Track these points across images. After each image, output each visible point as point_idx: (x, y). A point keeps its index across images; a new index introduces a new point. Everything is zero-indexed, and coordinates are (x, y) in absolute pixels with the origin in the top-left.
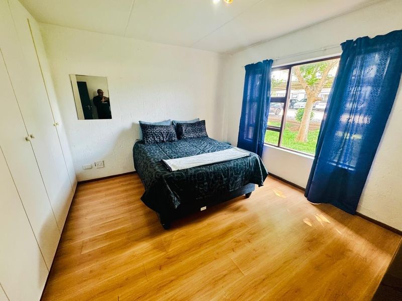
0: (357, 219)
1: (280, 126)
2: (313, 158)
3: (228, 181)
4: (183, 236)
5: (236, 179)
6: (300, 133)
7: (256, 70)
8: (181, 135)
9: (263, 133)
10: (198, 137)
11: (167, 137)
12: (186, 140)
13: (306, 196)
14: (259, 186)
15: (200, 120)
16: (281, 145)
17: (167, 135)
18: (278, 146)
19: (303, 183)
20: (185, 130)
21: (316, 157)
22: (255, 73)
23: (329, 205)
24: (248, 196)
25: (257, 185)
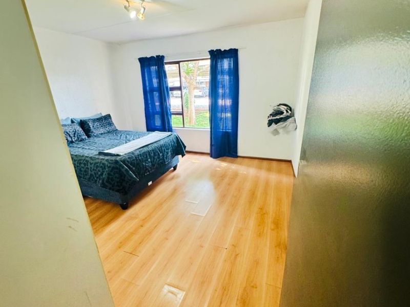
0: (239, 159)
1: (181, 111)
2: (209, 130)
3: (163, 155)
4: (143, 206)
5: (167, 153)
6: (190, 118)
7: (151, 63)
8: (90, 132)
9: (170, 118)
10: (109, 132)
11: (74, 136)
12: (97, 136)
13: (211, 156)
14: (182, 157)
15: (103, 115)
16: (185, 126)
17: (74, 134)
18: (184, 127)
19: (207, 149)
20: (93, 127)
21: (211, 128)
22: (150, 65)
23: (224, 157)
24: (175, 168)
25: (180, 156)
